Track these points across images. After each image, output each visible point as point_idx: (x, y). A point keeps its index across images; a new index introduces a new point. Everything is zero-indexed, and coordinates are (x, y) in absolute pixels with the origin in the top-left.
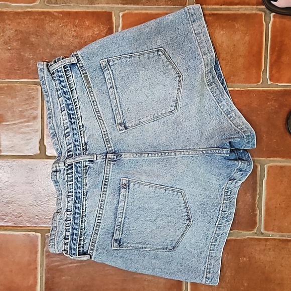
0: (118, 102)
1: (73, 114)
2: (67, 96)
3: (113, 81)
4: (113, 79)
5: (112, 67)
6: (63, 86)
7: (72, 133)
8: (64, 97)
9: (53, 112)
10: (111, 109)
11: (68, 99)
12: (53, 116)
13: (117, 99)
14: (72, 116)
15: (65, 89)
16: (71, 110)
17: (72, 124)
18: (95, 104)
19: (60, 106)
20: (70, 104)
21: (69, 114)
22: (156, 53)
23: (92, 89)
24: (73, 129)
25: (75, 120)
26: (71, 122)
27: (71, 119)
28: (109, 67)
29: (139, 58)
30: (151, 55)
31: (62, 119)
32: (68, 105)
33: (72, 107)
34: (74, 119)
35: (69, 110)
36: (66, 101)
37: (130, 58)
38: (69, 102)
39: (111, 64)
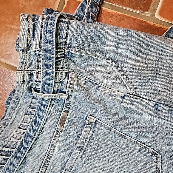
0: (75, 164)
1: (24, 149)
2: (35, 127)
3: (87, 142)
4: (88, 140)
5: (96, 130)
6: (38, 115)
7: (7, 166)
8: (32, 125)
9: (12, 121)
10: (63, 164)
11: (34, 130)
12: (9, 125)
13: (77, 162)
14: (22, 149)
15: (38, 119)
16: (27, 143)
17: (16, 157)
18: (53, 149)
19: (22, 122)
20: (31, 137)
21: (21, 145)
22: (150, 154)
23: (61, 132)
24: (11, 163)
25: (21, 157)
26: (16, 154)
27: (19, 151)
28: (93, 126)
29: (130, 143)
30: (144, 152)
31: (12, 134)
32: (28, 135)
33: (30, 140)
34: (22, 153)
35: (25, 142)
36: (30, 130)
37: (120, 136)
38: (32, 133)
39: (97, 125)
